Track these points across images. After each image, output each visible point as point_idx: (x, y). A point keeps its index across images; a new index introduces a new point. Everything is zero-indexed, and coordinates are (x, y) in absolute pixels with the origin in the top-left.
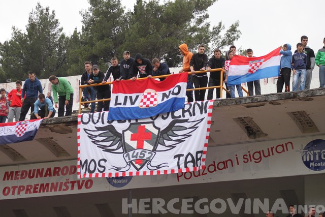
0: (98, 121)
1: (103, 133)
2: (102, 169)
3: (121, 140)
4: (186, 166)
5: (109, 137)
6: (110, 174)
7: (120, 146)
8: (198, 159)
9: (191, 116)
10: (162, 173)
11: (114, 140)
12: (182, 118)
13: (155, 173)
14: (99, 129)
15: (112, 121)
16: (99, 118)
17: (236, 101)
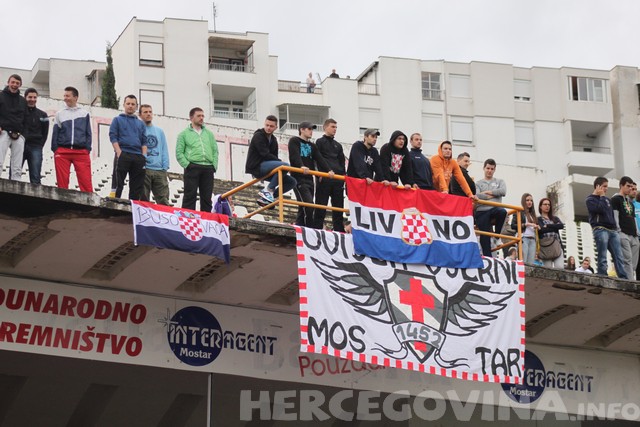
0: (335, 250)
1: (349, 276)
2: (359, 346)
3: (382, 297)
4: (494, 373)
5: (361, 287)
6: (375, 359)
7: (384, 308)
8: (511, 364)
9: (493, 282)
10: (459, 376)
11: (371, 294)
12: (479, 283)
13: (449, 374)
14: (341, 266)
15: (363, 257)
16: (337, 244)
17: (558, 275)
